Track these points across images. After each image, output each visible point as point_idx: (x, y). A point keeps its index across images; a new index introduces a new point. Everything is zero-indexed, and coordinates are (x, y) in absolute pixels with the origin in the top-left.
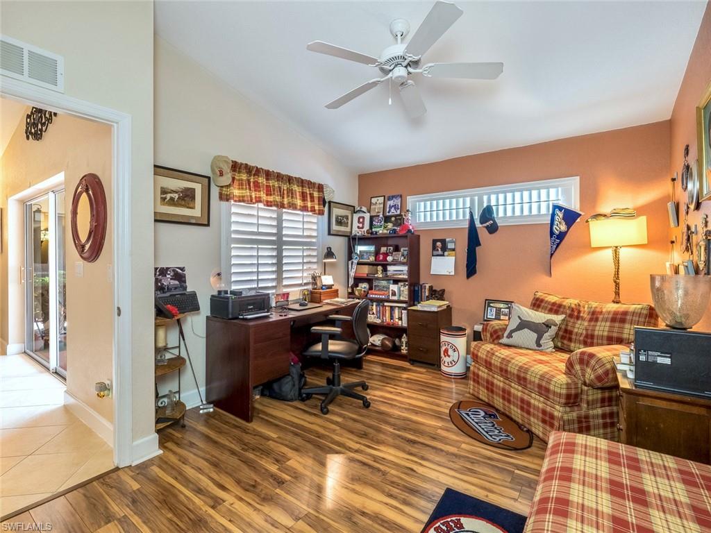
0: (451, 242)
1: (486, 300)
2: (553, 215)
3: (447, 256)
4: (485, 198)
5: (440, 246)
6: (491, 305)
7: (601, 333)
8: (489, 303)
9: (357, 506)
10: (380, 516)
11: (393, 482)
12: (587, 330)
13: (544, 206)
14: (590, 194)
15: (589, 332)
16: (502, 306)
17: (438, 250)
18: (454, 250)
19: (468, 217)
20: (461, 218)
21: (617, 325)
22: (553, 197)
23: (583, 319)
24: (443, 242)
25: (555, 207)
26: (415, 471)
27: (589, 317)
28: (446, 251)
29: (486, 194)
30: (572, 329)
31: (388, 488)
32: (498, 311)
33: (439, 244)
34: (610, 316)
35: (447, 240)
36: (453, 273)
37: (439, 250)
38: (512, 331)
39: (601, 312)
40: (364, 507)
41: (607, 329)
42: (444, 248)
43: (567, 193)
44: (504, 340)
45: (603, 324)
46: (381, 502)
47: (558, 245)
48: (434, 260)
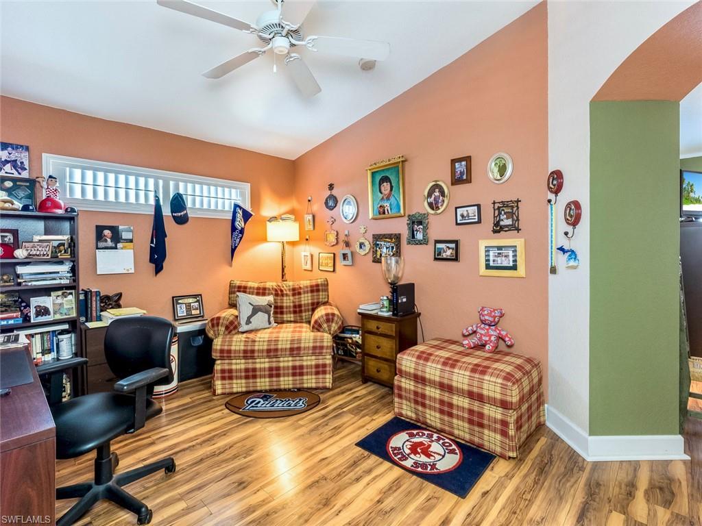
0: (129, 231)
1: (173, 297)
2: (235, 213)
3: (122, 248)
4: (172, 184)
5: (108, 235)
6: (179, 301)
7: (306, 302)
8: (177, 300)
9: (368, 505)
10: (384, 490)
11: (339, 475)
12: (293, 302)
13: (227, 202)
14: (256, 199)
15: (297, 303)
16: (191, 300)
17: (106, 241)
18: (131, 241)
19: (152, 202)
20: (142, 200)
21: (315, 294)
22: (234, 197)
23: (287, 295)
24: (114, 230)
25: (236, 206)
26: (326, 458)
27: (291, 292)
28: (119, 242)
29: (173, 180)
30: (281, 304)
31: (346, 479)
32: (189, 307)
33: (107, 232)
34: (309, 289)
35: (121, 227)
36: (133, 271)
37: (109, 240)
38: (249, 318)
39: (300, 288)
40: (371, 500)
41: (310, 298)
42: (116, 238)
43: (242, 195)
44: (244, 328)
45: (306, 295)
46: (365, 487)
47: (241, 238)
48: (100, 254)
